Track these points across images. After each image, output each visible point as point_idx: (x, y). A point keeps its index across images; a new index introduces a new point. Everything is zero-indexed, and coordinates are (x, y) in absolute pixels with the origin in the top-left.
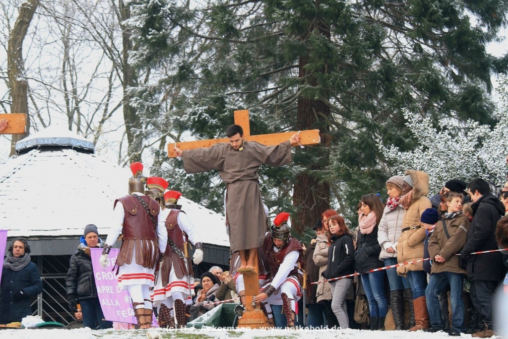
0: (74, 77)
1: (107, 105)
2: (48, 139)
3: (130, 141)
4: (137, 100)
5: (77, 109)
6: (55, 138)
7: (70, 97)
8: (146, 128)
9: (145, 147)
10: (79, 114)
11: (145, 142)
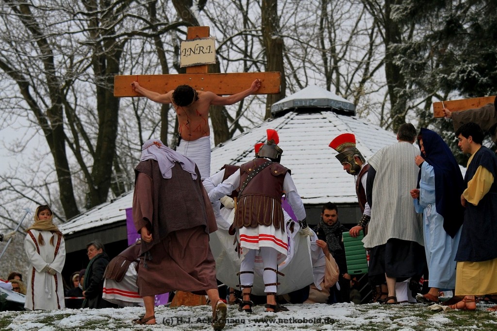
0: (333, 35)
1: (368, 64)
2: (306, 100)
3: (393, 102)
4: (400, 58)
5: (336, 68)
6: (313, 100)
7: (328, 55)
8: (410, 87)
9: (410, 108)
10: (338, 74)
11: (410, 104)
